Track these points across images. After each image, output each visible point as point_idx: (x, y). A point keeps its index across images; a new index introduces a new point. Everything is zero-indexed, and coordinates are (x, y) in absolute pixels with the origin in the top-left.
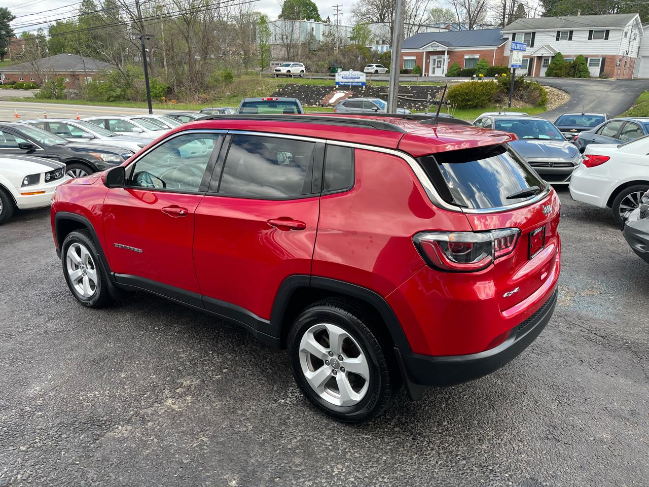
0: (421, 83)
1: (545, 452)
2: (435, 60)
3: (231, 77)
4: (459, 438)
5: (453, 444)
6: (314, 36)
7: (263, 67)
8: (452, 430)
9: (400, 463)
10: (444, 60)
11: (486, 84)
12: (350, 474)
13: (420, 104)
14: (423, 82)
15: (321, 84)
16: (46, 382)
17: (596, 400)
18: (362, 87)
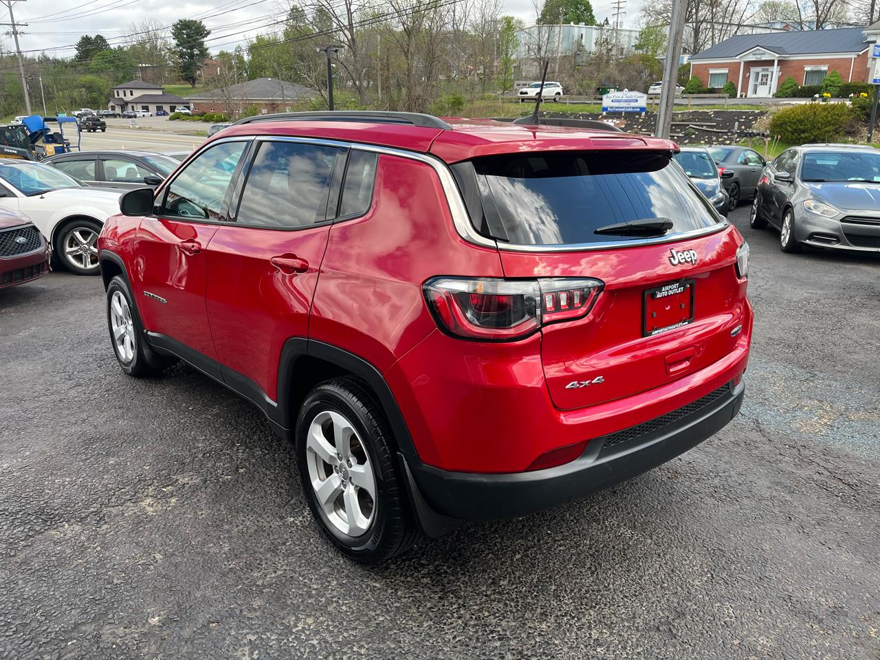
0: (731, 107)
1: (640, 650)
2: (757, 74)
3: (460, 103)
4: (511, 606)
5: (497, 615)
6: (583, 46)
7: (505, 89)
8: (508, 593)
9: (399, 629)
10: (772, 73)
11: (834, 107)
12: (317, 632)
13: (726, 137)
14: (734, 105)
15: (582, 111)
16: (19, 460)
17: (779, 581)
18: (639, 113)
